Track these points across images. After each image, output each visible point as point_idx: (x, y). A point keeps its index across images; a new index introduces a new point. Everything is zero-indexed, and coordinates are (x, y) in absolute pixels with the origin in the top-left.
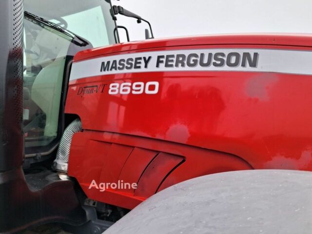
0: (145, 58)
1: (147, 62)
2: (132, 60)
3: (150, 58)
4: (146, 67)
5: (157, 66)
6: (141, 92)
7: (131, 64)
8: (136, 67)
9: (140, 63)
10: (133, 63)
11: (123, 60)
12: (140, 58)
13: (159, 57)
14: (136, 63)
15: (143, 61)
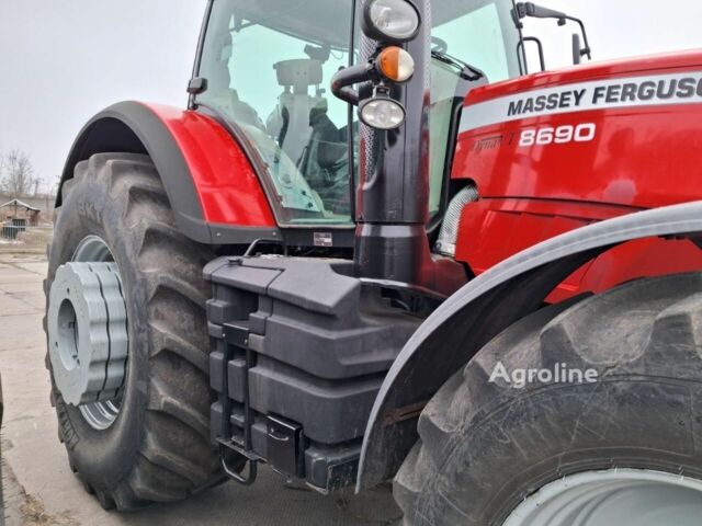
0: (576, 92)
1: (578, 97)
2: (556, 95)
3: (583, 91)
4: (577, 103)
5: (594, 101)
6: (569, 139)
7: (555, 102)
8: (562, 105)
9: (568, 99)
10: (558, 100)
11: (544, 97)
12: (569, 93)
13: (597, 90)
14: (563, 99)
15: (572, 97)
